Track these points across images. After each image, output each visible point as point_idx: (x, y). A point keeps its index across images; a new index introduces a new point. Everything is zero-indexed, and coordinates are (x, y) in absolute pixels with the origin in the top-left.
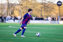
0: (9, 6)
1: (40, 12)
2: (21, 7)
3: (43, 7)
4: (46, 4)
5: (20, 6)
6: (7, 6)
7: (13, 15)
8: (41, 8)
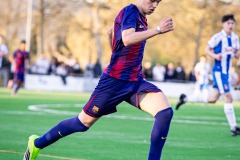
0: (42, 11)
1: (192, 45)
2: (100, 18)
3: (210, 21)
4: (225, 7)
5: (94, 11)
6: (34, 7)
7: (62, 53)
8: (196, 23)
